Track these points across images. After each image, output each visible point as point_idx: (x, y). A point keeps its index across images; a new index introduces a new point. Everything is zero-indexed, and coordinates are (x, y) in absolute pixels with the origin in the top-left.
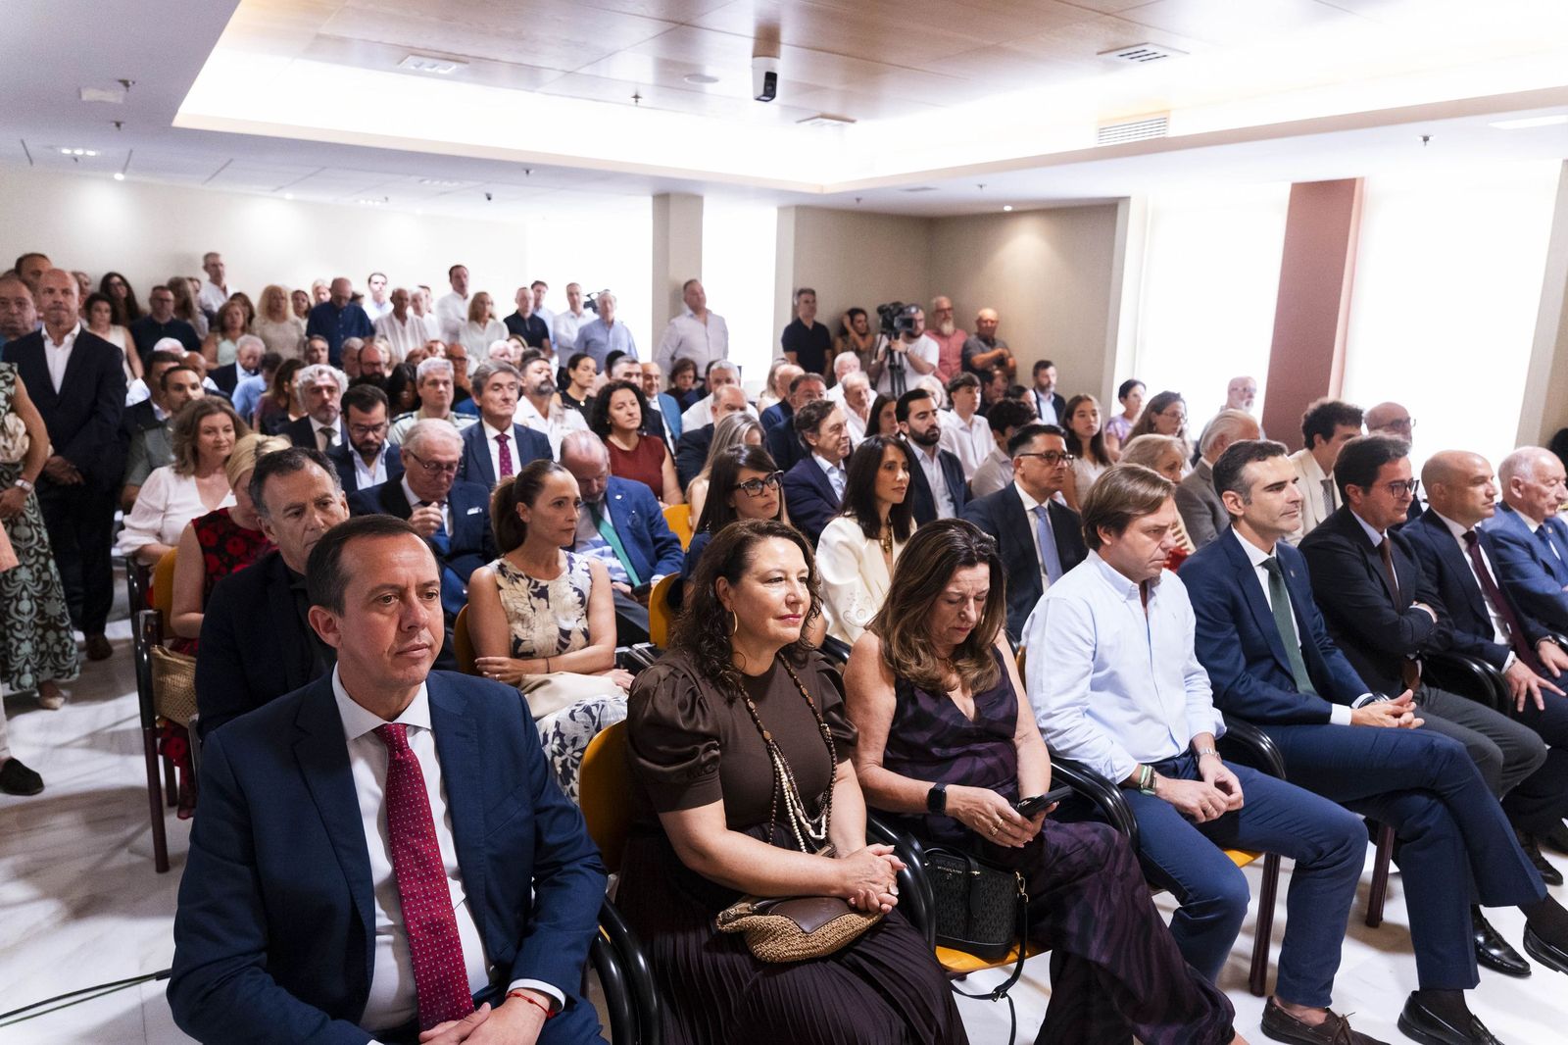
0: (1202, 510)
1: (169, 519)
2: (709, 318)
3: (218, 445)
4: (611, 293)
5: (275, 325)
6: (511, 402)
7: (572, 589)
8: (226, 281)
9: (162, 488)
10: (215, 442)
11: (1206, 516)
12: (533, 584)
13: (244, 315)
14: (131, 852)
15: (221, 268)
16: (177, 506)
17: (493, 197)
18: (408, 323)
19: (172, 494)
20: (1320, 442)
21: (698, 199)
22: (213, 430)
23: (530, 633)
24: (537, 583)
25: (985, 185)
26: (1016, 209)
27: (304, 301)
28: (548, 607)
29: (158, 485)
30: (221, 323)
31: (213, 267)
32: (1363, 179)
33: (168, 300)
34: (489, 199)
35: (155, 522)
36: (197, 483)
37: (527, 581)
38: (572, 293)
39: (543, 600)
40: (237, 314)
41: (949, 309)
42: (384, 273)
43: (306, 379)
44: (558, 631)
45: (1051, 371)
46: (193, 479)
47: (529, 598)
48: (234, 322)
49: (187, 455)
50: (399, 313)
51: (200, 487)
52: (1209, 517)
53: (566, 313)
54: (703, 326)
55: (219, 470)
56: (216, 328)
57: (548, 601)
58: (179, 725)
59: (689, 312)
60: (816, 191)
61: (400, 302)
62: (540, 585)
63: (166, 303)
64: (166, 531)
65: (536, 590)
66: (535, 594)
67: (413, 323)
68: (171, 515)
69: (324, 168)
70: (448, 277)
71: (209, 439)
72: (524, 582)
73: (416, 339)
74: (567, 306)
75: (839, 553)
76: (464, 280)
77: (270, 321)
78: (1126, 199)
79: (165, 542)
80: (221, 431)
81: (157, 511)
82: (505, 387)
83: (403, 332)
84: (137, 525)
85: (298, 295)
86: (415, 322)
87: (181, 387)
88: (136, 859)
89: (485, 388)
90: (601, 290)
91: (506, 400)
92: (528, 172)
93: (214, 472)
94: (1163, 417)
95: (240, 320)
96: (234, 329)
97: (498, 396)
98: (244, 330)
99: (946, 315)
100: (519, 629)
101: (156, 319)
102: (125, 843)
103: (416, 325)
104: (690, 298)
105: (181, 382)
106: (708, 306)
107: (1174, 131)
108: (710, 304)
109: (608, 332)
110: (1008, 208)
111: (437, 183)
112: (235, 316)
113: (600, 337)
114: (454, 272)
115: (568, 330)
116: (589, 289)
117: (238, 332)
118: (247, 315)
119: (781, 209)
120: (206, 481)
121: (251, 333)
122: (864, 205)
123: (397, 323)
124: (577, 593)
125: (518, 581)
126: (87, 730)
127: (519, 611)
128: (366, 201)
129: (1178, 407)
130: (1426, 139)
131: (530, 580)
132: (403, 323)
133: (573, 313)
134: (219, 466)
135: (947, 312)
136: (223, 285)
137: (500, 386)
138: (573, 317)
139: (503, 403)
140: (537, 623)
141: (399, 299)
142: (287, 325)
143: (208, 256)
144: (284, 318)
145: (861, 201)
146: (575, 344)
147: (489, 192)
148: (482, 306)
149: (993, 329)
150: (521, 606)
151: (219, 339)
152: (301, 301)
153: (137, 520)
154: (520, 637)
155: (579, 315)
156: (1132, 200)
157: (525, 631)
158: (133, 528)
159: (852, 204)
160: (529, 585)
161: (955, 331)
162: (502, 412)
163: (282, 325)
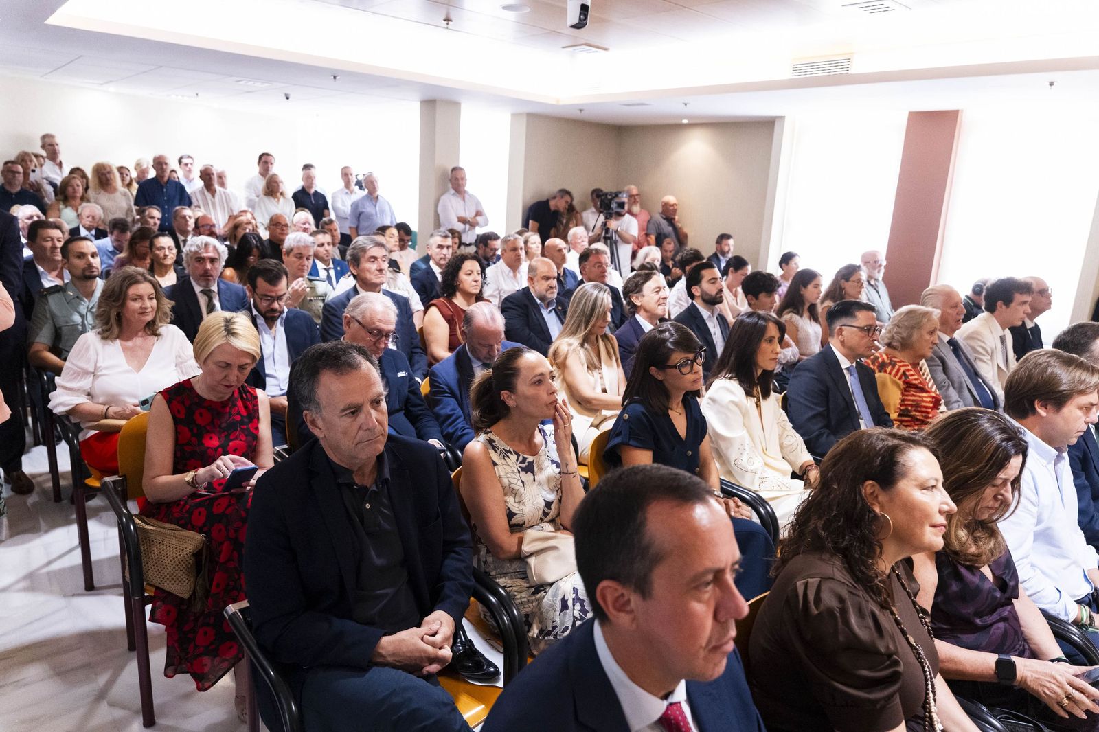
0: (936, 363)
1: (100, 379)
2: (467, 196)
3: (143, 311)
4: (375, 175)
5: (106, 194)
6: (384, 272)
7: (550, 462)
8: (62, 157)
9: (92, 352)
10: (141, 308)
11: (938, 367)
12: (521, 459)
13: (83, 186)
14: (111, 705)
15: (56, 147)
16: (106, 368)
17: (291, 97)
18: (217, 195)
19: (100, 358)
20: (1001, 307)
21: (456, 105)
22: (141, 297)
23: (522, 507)
24: (524, 460)
25: (689, 104)
26: (691, 122)
27: (127, 175)
28: (534, 481)
29: (88, 349)
30: (64, 193)
31: (50, 148)
32: (962, 111)
33: (19, 173)
34: (288, 98)
35: (86, 383)
36: (121, 345)
37: (516, 457)
38: (346, 174)
39: (530, 474)
40: (78, 186)
41: (637, 195)
42: (190, 155)
43: (193, 249)
44: (543, 504)
45: (731, 242)
46: (118, 341)
47: (519, 472)
48: (75, 192)
49: (113, 320)
50: (209, 185)
51: (125, 349)
52: (940, 368)
53: (341, 190)
54: (462, 202)
55: (140, 334)
56: (61, 197)
57: (534, 475)
58: (167, 592)
59: (452, 191)
60: (554, 103)
61: (208, 177)
62: (528, 461)
63: (17, 175)
64: (97, 391)
65: (523, 465)
66: (523, 469)
67: (221, 194)
68: (101, 375)
69: (161, 67)
70: (257, 160)
71: (136, 305)
72: (513, 457)
73: (224, 209)
74: (342, 184)
75: (729, 409)
76: (270, 166)
77: (102, 192)
78: (782, 118)
79: (95, 401)
80: (146, 298)
81: (87, 373)
82: (379, 260)
83: (213, 203)
84: (69, 385)
85: (121, 170)
86: (222, 193)
87: (82, 255)
88: (118, 713)
89: (362, 260)
90: (366, 172)
91: (380, 270)
92: (335, 78)
93: (136, 335)
94: (850, 283)
95: (80, 190)
96: (74, 198)
97: (373, 267)
98: (83, 199)
99: (635, 199)
100: (511, 502)
101: (8, 188)
102: (101, 696)
103: (223, 196)
104: (454, 181)
105: (83, 251)
106: (467, 188)
107: (855, 69)
108: (469, 187)
109: (375, 206)
110: (685, 121)
111: (250, 83)
112: (76, 188)
113: (369, 209)
114: (263, 158)
115: (344, 205)
116: (358, 172)
117: (78, 201)
118: (85, 187)
119: (514, 115)
120: (130, 344)
121: (88, 201)
122: (585, 116)
123: (208, 195)
124: (554, 465)
125: (508, 457)
126: (23, 573)
127: (512, 486)
128: (177, 96)
129: (860, 275)
130: (1051, 84)
131: (518, 455)
132: (213, 196)
133: (347, 191)
134: (140, 331)
135: (636, 197)
136: (58, 161)
137: (375, 258)
138: (347, 193)
139: (378, 273)
140: (528, 497)
141: (206, 175)
142: (118, 195)
143: (44, 137)
144: (115, 190)
145: (583, 112)
146: (350, 215)
147: (287, 92)
148: (276, 185)
149: (675, 211)
150: (514, 481)
151: (62, 206)
152: (125, 176)
153: (70, 381)
154: (512, 510)
155: (352, 192)
156: (786, 118)
157: (516, 505)
158: (65, 388)
159: (575, 114)
160: (517, 460)
161: (641, 211)
162: (378, 281)
163: (112, 196)
